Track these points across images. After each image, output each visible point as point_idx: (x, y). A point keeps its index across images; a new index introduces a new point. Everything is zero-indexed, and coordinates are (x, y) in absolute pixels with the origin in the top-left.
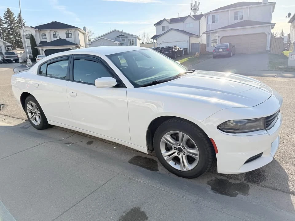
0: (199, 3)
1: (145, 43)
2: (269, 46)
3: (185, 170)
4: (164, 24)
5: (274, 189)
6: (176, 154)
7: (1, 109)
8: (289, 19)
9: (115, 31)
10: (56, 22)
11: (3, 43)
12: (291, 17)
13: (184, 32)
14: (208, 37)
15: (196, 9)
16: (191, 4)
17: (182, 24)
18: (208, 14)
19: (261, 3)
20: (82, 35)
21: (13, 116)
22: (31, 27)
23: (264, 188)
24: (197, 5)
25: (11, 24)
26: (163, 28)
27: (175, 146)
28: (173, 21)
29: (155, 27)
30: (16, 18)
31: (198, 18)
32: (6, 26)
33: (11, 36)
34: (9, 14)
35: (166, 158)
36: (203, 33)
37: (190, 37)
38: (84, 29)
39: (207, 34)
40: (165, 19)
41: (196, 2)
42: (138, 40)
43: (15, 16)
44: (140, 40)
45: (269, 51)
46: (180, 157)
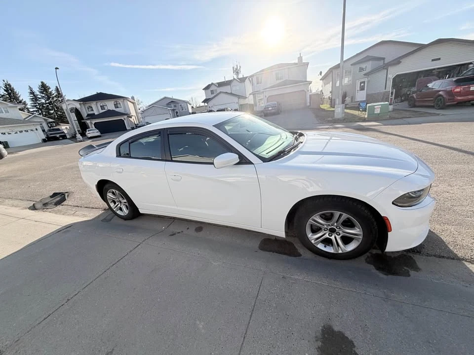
0: (240, 67)
1: (194, 107)
2: (309, 101)
3: (340, 252)
4: (213, 88)
5: (440, 257)
6: (327, 236)
7: (66, 198)
8: (321, 77)
9: (165, 98)
10: (101, 93)
11: (44, 119)
12: (323, 75)
13: (231, 94)
14: (255, 98)
15: (238, 73)
16: (233, 68)
17: (229, 87)
18: (252, 76)
19: (296, 64)
20: (132, 104)
21: (86, 206)
22: (74, 100)
23: (429, 257)
24: (239, 68)
25: (49, 98)
26: (212, 92)
27: (325, 226)
28: (220, 85)
29: (204, 91)
30: (53, 92)
31: (243, 80)
32: (43, 101)
33: (52, 112)
34: (44, 88)
35: (313, 241)
36: (250, 94)
37: (239, 98)
38: (133, 98)
39: (253, 94)
40: (212, 84)
41: (237, 66)
42: (188, 105)
43: (52, 90)
44: (190, 104)
45: (309, 106)
46: (333, 238)
